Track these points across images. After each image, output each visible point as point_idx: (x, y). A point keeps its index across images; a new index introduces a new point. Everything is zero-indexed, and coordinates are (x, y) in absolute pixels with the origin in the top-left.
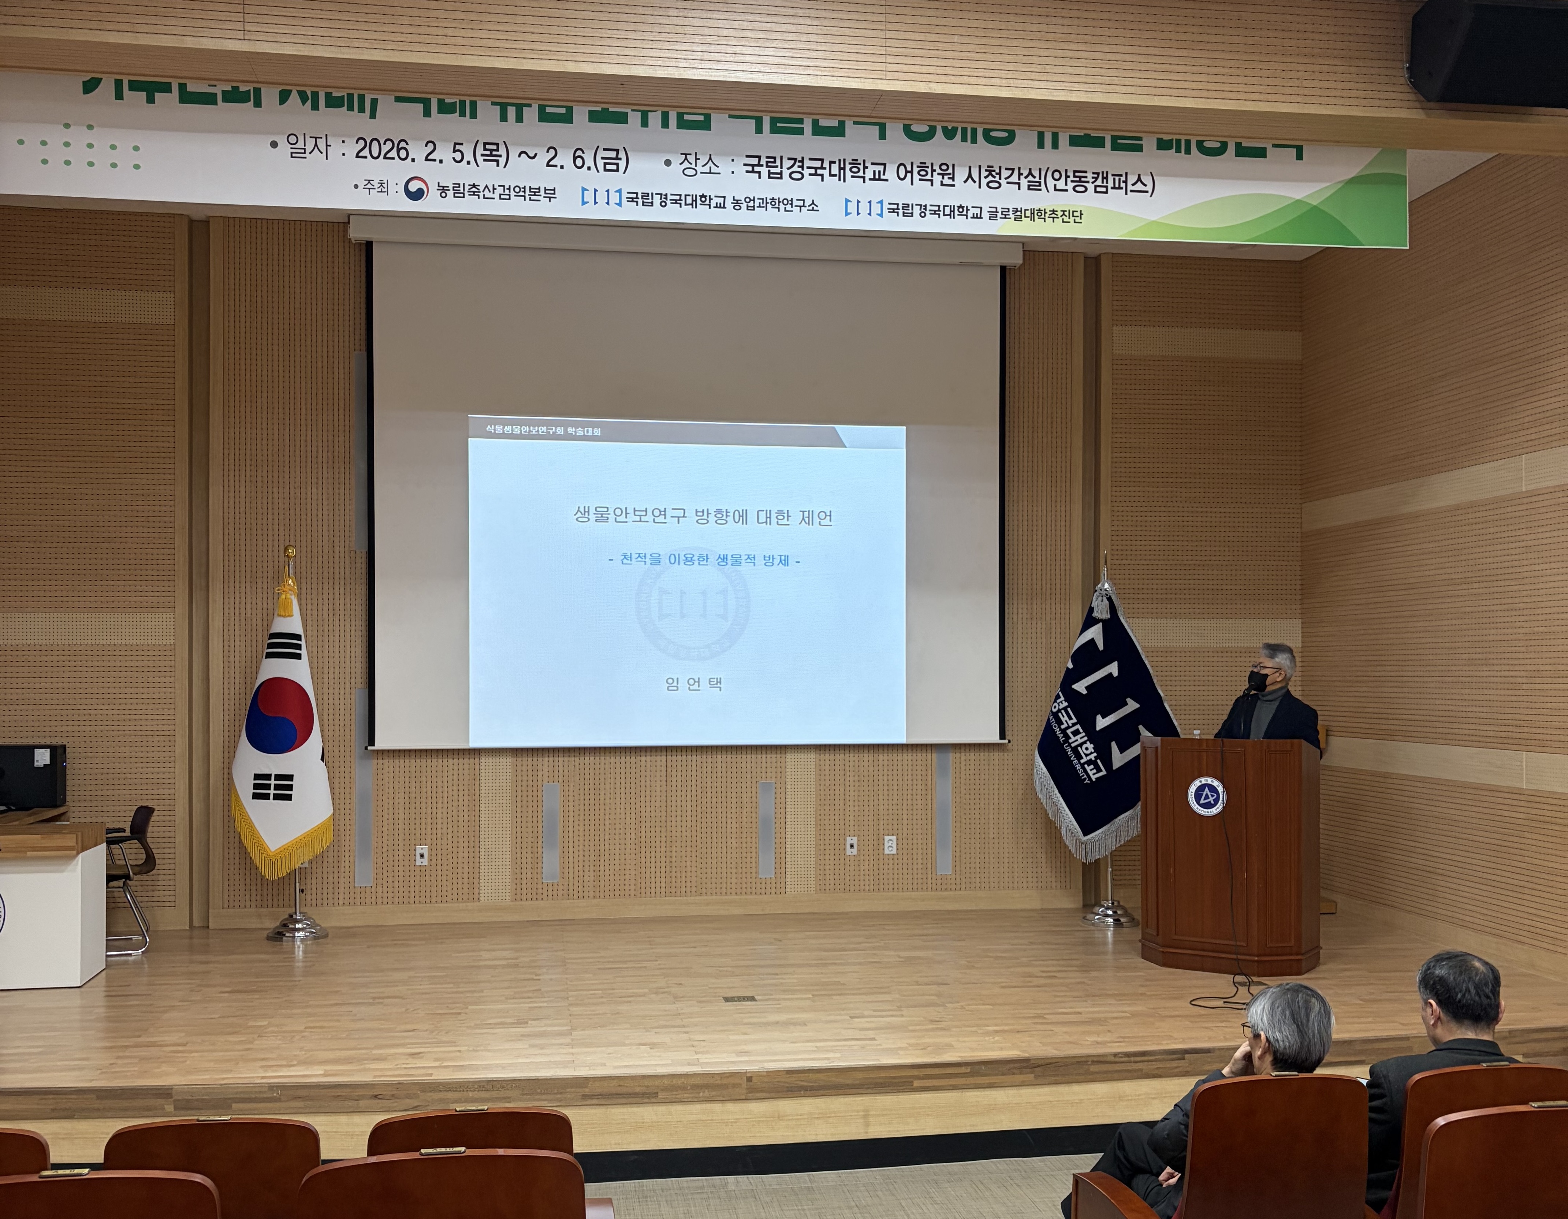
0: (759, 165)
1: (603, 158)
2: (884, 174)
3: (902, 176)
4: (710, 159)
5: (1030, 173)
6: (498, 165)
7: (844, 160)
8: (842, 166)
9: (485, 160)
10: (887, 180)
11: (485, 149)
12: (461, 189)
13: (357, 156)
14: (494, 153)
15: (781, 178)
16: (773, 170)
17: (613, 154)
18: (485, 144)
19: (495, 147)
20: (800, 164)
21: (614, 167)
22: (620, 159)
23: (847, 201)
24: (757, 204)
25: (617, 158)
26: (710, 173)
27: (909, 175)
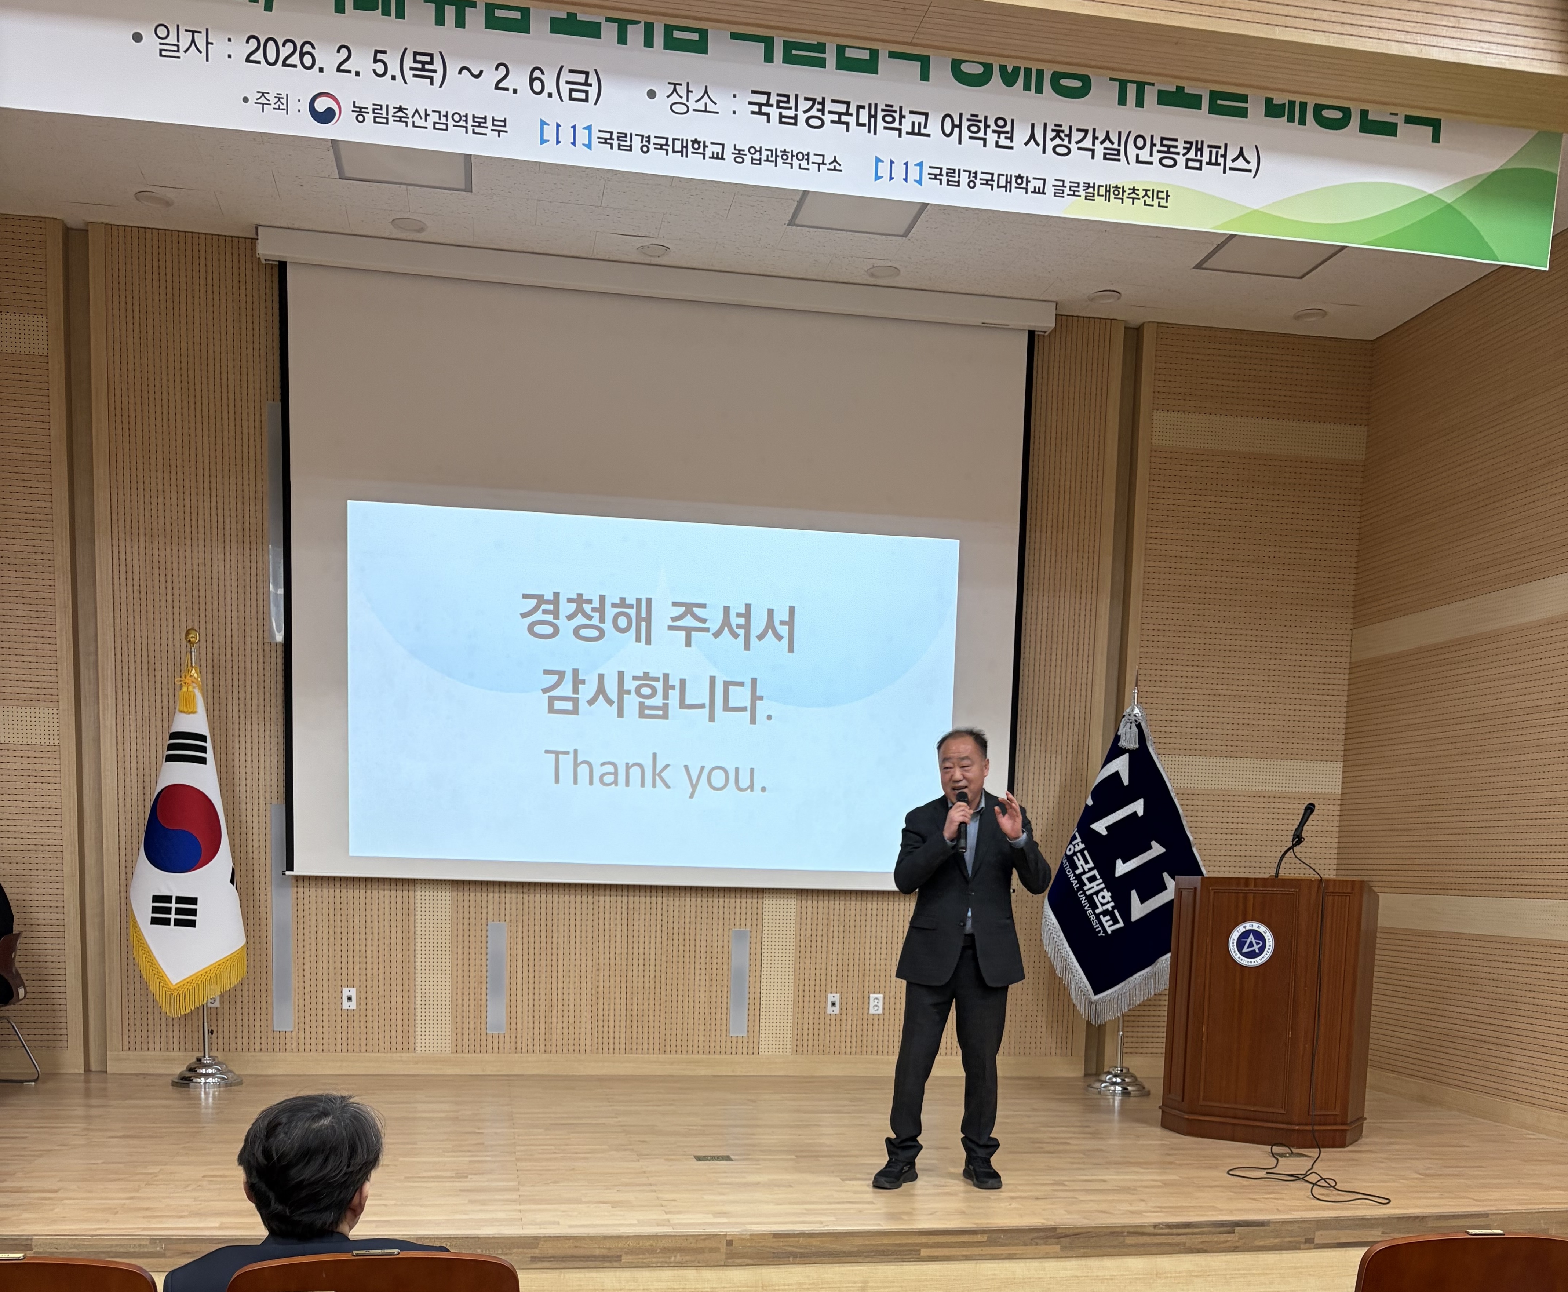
0: (768, 104)
1: (568, 82)
2: (925, 127)
3: (948, 131)
4: (706, 92)
5: (1107, 137)
6: (432, 83)
7: (876, 105)
8: (873, 113)
9: (415, 76)
10: (928, 135)
11: (415, 61)
12: (384, 111)
13: (248, 60)
14: (427, 67)
15: (795, 124)
16: (785, 113)
17: (581, 78)
18: (416, 54)
19: (428, 59)
20: (820, 107)
21: (582, 96)
22: (590, 85)
23: (878, 160)
24: (764, 157)
25: (586, 84)
26: (706, 111)
27: (956, 130)
